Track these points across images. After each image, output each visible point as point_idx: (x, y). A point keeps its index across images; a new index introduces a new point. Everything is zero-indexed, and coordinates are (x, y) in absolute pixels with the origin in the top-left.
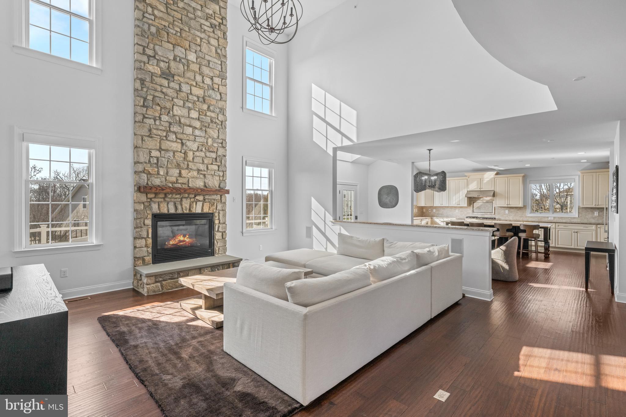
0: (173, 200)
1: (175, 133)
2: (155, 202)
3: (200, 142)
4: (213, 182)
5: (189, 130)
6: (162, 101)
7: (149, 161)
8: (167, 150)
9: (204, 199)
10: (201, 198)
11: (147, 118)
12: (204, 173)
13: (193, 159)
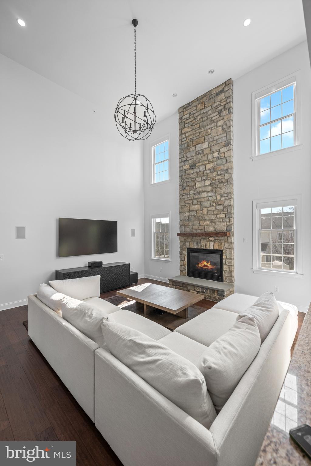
0: (196, 240)
1: (197, 199)
2: (187, 242)
3: (212, 200)
4: (222, 227)
5: (205, 194)
6: (190, 183)
7: (185, 219)
8: (192, 211)
9: (215, 240)
10: (212, 239)
11: (184, 195)
12: (214, 221)
13: (207, 213)
